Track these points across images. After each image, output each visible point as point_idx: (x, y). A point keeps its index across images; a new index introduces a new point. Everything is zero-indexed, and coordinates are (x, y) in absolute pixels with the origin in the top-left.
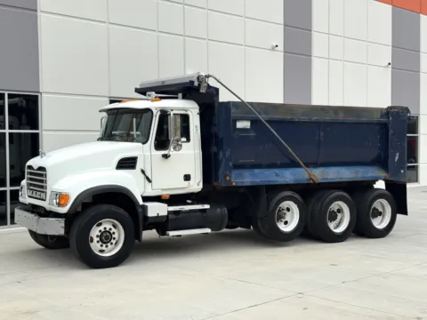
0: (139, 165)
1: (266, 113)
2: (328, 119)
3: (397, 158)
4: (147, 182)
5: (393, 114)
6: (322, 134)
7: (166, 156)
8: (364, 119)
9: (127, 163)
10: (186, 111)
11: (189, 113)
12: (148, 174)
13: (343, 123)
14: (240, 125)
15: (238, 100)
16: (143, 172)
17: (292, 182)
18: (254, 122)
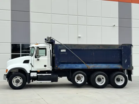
0: (30, 62)
1: (71, 47)
2: (95, 48)
3: (126, 61)
4: (32, 67)
5: (123, 47)
6: (93, 53)
7: (38, 60)
8: (111, 48)
9: (26, 62)
10: (45, 47)
11: (46, 48)
12: (33, 65)
13: (101, 50)
14: (62, 51)
15: (60, 43)
16: (31, 64)
17: (81, 68)
18: (67, 50)
